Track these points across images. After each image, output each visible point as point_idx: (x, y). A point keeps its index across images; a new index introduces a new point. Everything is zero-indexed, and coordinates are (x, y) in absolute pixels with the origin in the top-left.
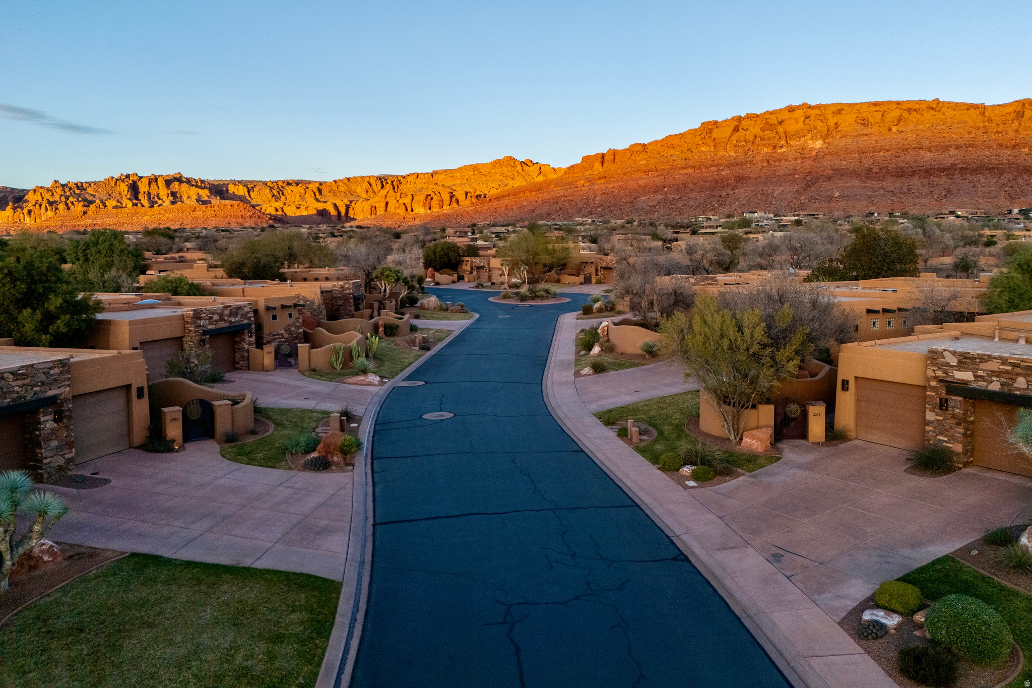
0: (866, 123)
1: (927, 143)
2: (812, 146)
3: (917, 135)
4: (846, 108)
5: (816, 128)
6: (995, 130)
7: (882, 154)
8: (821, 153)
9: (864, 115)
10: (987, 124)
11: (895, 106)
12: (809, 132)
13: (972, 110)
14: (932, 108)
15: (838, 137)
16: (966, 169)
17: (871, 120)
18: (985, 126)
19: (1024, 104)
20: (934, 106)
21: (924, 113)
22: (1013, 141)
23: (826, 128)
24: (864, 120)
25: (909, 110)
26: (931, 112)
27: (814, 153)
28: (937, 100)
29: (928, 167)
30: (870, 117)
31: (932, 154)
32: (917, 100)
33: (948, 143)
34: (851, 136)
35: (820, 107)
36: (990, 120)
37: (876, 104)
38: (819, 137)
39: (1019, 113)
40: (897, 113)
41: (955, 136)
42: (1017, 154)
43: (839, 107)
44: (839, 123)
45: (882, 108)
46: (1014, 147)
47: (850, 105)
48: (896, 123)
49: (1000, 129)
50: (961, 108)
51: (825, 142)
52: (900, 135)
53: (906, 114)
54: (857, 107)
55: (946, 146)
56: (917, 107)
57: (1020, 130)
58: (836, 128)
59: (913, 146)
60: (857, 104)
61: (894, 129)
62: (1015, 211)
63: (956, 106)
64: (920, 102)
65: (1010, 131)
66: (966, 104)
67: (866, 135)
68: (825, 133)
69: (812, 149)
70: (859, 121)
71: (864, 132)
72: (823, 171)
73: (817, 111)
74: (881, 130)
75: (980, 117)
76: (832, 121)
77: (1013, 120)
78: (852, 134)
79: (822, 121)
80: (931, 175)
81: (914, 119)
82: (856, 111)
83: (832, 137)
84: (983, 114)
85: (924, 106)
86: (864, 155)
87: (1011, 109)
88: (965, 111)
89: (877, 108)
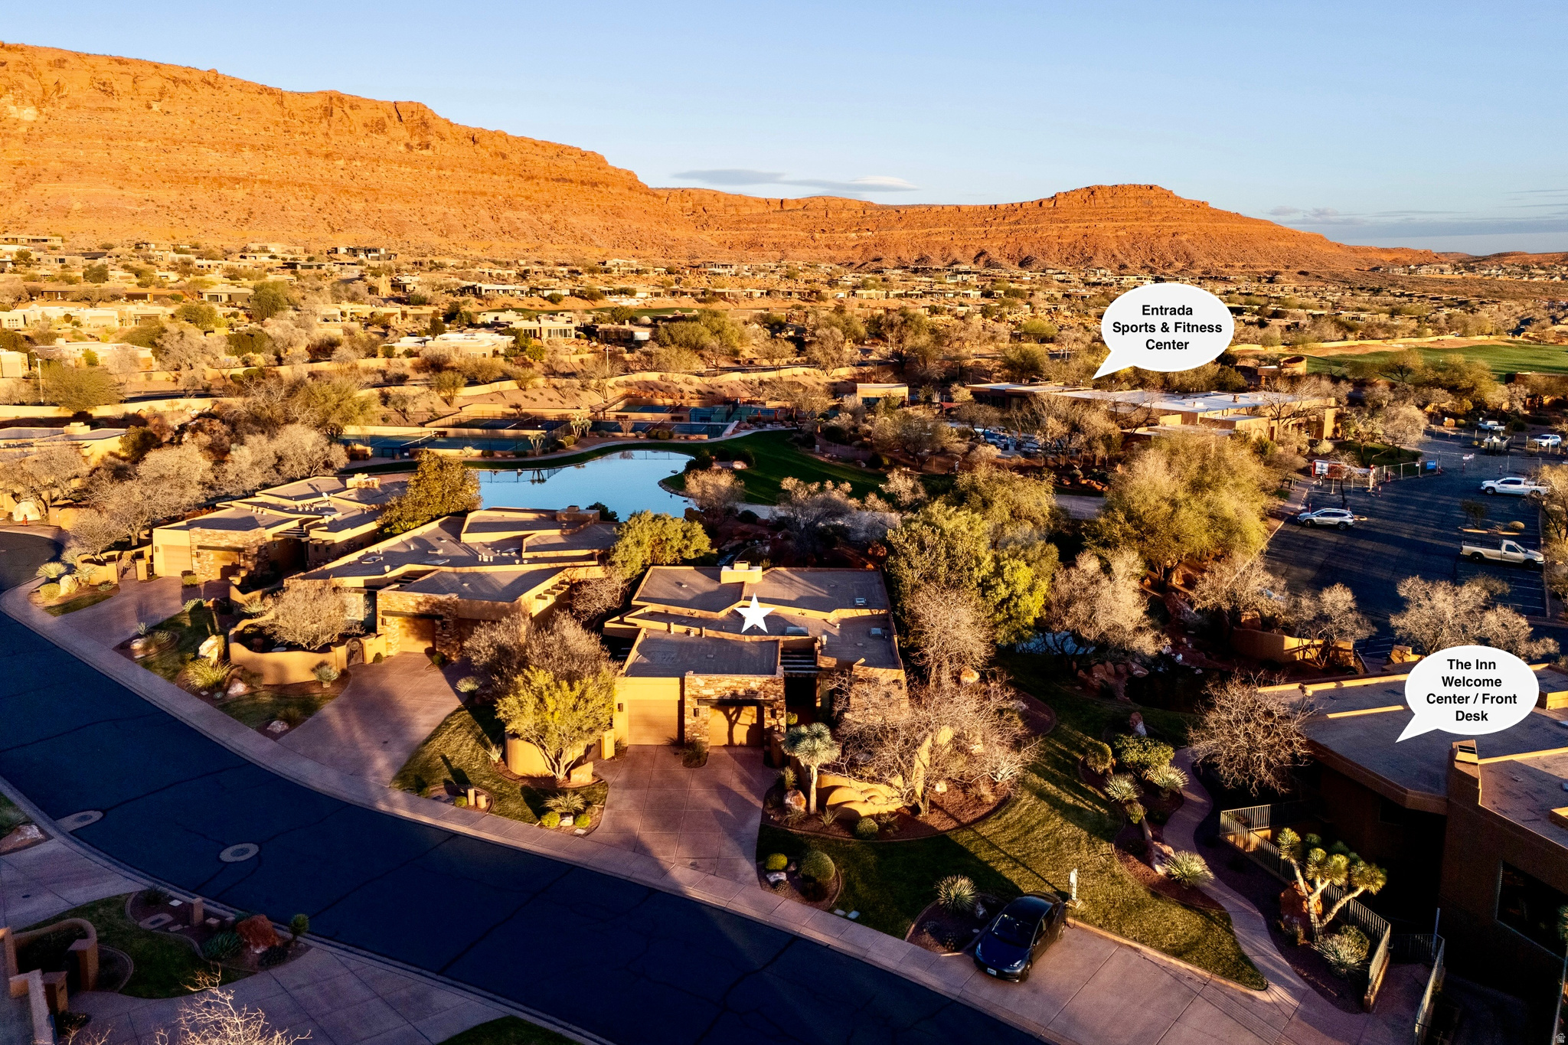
0: (109, 90)
1: (209, 136)
2: (17, 116)
3: (193, 122)
4: (70, 59)
5: (20, 86)
6: (299, 130)
7: (141, 144)
8: (37, 131)
9: (104, 77)
10: (287, 119)
11: (152, 70)
12: (7, 89)
13: (265, 94)
14: (209, 83)
15: (63, 107)
16: (269, 182)
17: (117, 86)
18: (285, 122)
19: (331, 98)
20: (212, 80)
21: (197, 87)
22: (324, 149)
23: (40, 88)
24: (104, 84)
25: (175, 81)
26: (208, 90)
27: (23, 130)
28: (214, 71)
29: (213, 174)
30: (114, 81)
31: (218, 154)
32: (185, 65)
33: (237, 141)
34: (85, 107)
35: (22, 50)
36: (292, 115)
37: (120, 61)
38: (27, 101)
39: (326, 109)
40: (156, 83)
41: (247, 132)
42: (331, 167)
43: (58, 56)
44: (61, 84)
45: (132, 70)
46: (327, 156)
47: (78, 55)
48: (158, 98)
49: (306, 129)
50: (250, 90)
51: (41, 112)
52: (166, 118)
53: (170, 85)
54: (89, 61)
55: (238, 145)
56: (186, 77)
57: (331, 133)
58: (58, 90)
59: (188, 138)
60: (88, 55)
61: (156, 107)
62: (342, 250)
63: (243, 86)
64: (189, 70)
65: (318, 133)
66: (256, 85)
67: (112, 110)
68: (38, 95)
69: (17, 123)
70: (96, 85)
71: (108, 104)
72: (46, 162)
73: (17, 57)
74: (135, 104)
75: (278, 107)
76: (51, 77)
77: (321, 118)
78: (87, 105)
79: (30, 75)
80: (221, 185)
81: (183, 96)
82: (88, 68)
83: (53, 105)
84: (281, 104)
85: (196, 78)
86: (112, 143)
87: (316, 102)
88: (257, 96)
89: (124, 68)
